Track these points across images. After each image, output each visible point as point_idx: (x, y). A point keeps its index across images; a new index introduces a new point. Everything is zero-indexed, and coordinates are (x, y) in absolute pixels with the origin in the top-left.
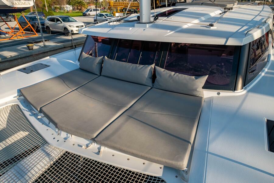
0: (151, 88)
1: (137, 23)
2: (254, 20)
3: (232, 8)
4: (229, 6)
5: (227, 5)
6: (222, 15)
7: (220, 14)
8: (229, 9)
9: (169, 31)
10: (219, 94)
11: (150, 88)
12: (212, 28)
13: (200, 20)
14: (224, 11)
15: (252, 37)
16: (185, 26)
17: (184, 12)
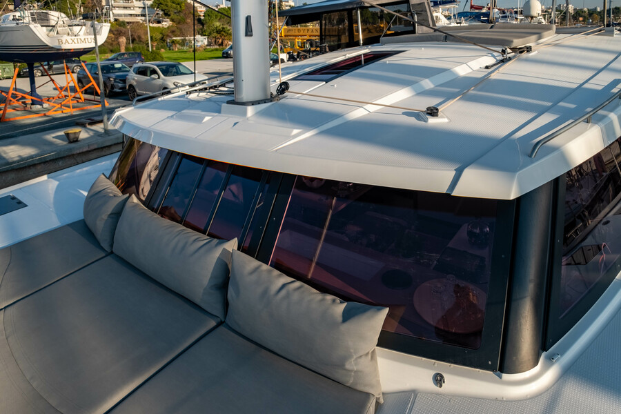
0: (220, 324)
1: (229, 102)
2: (586, 86)
3: (529, 49)
4: (517, 43)
5: (512, 42)
6: (489, 70)
7: (487, 67)
8: (521, 51)
9: (295, 131)
10: (439, 380)
11: (213, 323)
12: (432, 121)
13: (414, 90)
14: (501, 58)
15: (564, 158)
16: (358, 114)
17: (385, 64)
